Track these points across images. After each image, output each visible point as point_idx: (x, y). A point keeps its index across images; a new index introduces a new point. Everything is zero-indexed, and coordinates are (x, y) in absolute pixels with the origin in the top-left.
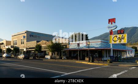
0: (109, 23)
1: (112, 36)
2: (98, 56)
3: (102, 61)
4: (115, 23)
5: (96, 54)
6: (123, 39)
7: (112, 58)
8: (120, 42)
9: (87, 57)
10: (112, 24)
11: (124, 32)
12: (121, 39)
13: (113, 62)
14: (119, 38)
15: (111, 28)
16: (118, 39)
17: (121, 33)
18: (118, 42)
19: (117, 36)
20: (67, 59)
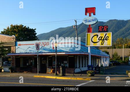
0: (86, 14)
1: (91, 35)
2: (68, 66)
3: (74, 73)
4: (94, 14)
5: (65, 62)
6: (106, 39)
7: (91, 69)
8: (102, 44)
9: (50, 68)
10: (90, 16)
11: (107, 29)
12: (104, 39)
13: (95, 75)
14: (101, 39)
15: (90, 21)
16: (99, 40)
17: (103, 31)
18: (99, 44)
19: (97, 35)
20: (12, 72)
